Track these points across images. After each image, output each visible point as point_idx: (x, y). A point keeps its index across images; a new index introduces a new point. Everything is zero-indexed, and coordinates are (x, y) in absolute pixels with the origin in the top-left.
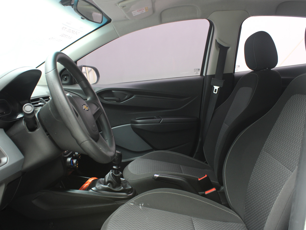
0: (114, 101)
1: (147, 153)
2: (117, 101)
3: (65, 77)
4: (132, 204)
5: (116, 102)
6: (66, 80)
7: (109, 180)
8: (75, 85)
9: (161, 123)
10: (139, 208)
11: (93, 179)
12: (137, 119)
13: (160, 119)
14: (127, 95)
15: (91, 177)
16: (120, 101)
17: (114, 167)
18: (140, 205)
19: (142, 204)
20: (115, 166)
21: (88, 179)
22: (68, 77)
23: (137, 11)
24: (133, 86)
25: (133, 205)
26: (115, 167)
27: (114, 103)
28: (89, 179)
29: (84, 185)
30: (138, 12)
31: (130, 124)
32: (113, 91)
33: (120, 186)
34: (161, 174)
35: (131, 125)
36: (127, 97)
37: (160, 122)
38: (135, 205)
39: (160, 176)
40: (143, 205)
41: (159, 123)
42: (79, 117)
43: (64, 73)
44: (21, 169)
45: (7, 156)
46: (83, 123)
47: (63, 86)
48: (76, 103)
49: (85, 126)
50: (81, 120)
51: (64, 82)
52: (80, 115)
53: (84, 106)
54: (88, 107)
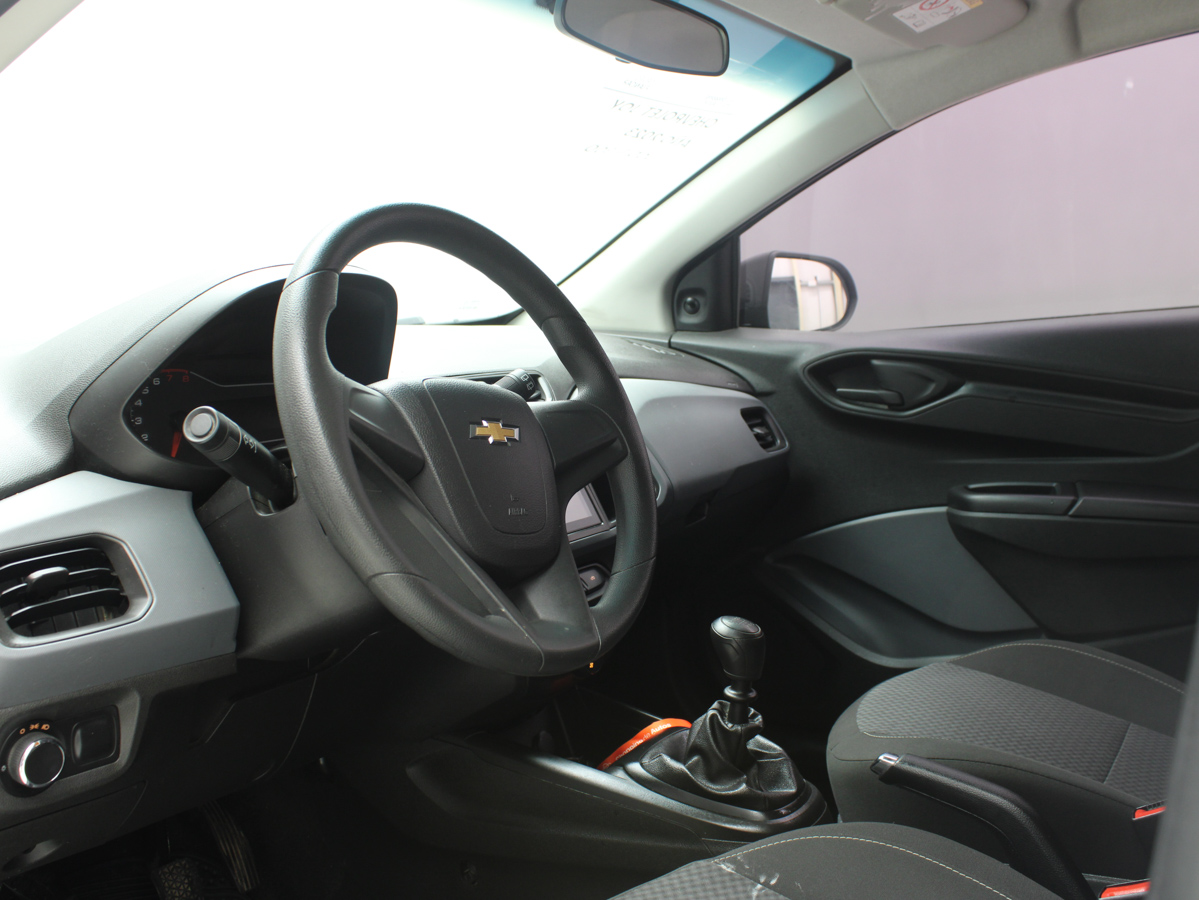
0: (881, 406)
1: (993, 645)
2: (892, 407)
3: (689, 299)
4: (727, 868)
5: (886, 407)
6: (694, 309)
7: (700, 742)
8: (733, 330)
9: (1072, 516)
10: (745, 892)
11: (669, 726)
12: (972, 486)
13: (1071, 498)
14: (930, 380)
15: (664, 716)
16: (903, 403)
17: (729, 692)
18: (762, 880)
19: (770, 877)
20: (733, 688)
21: (650, 721)
22: (701, 300)
23: (921, 8)
24: (962, 342)
25: (731, 874)
26: (733, 692)
27: (881, 411)
28: (657, 720)
29: (630, 742)
30: (922, 12)
31: (943, 509)
32: (876, 362)
33: (740, 776)
34: (909, 758)
35: (948, 514)
36: (931, 389)
37: (1071, 513)
38: (738, 876)
39: (906, 767)
40: (773, 882)
41: (1065, 513)
42: (430, 470)
43: (687, 283)
44: (231, 647)
45: (152, 595)
46: (445, 495)
47: (678, 333)
48: (436, 413)
49: (454, 509)
50: (435, 482)
51: (687, 319)
52: (434, 463)
53: (485, 423)
54: (516, 431)
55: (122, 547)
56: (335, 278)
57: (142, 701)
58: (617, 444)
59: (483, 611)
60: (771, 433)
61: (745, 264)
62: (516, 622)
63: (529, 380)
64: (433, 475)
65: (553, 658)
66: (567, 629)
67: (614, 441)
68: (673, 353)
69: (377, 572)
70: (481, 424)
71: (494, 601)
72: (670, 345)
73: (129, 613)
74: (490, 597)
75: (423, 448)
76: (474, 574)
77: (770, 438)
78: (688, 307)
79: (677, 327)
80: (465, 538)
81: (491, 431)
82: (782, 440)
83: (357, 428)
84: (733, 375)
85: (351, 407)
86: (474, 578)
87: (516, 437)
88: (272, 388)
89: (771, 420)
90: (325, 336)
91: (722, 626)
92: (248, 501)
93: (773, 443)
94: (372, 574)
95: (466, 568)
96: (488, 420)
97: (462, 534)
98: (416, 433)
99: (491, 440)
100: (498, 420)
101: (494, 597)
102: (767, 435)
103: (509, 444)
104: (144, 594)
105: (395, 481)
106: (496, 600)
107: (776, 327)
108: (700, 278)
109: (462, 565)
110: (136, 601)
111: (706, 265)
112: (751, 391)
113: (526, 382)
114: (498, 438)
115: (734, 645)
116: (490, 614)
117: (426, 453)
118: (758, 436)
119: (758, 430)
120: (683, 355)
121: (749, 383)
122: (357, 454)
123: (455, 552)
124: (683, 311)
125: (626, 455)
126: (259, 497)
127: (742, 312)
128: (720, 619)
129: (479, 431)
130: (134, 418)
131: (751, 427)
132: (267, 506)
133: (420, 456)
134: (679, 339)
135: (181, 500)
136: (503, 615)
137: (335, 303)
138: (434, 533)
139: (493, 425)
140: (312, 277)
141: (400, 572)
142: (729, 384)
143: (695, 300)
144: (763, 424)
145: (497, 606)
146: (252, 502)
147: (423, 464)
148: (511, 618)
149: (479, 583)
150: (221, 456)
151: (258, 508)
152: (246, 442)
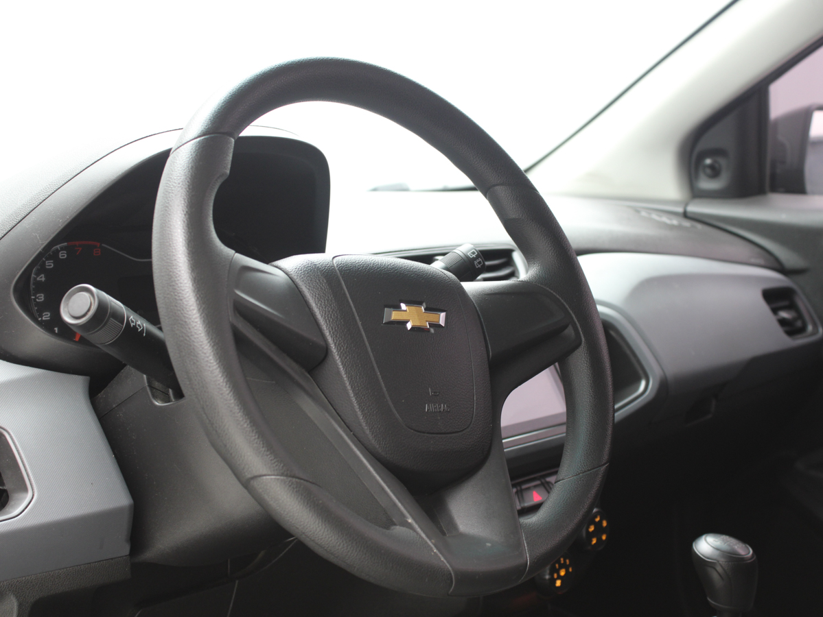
3: (708, 161)
6: (715, 172)
8: (762, 197)
22: (722, 162)
42: (334, 359)
43: (706, 143)
44: (125, 550)
45: (33, 490)
46: (349, 388)
47: (697, 201)
48: (345, 294)
49: (359, 404)
50: (338, 373)
51: (706, 184)
52: (338, 350)
53: (403, 306)
54: (443, 315)
55: (4, 436)
56: (230, 143)
57: (20, 606)
58: (569, 331)
59: (387, 521)
60: (800, 316)
61: (777, 121)
62: (423, 535)
63: (478, 256)
64: (337, 364)
65: (466, 578)
66: (489, 544)
67: (565, 327)
68: (687, 223)
69: (256, 474)
70: (398, 308)
71: (399, 509)
72: (685, 215)
73: (7, 509)
74: (395, 505)
75: (327, 333)
76: (378, 478)
77: (799, 324)
78: (708, 171)
79: (697, 194)
80: (370, 437)
81: (410, 316)
82: (815, 326)
83: (243, 310)
84: (757, 250)
85: (238, 287)
86: (377, 482)
87: (442, 322)
88: (150, 265)
89: (802, 302)
90: (211, 208)
91: (707, 546)
92: (144, 389)
93: (802, 330)
94: (249, 476)
95: (369, 471)
96: (408, 303)
97: (368, 432)
98: (319, 316)
99: (409, 326)
100: (420, 303)
101: (399, 505)
102: (795, 320)
103: (432, 330)
104: (26, 490)
105: (289, 370)
106: (402, 508)
107: (814, 193)
108: (723, 137)
109: (366, 467)
110: (14, 496)
111: (729, 122)
112: (780, 268)
113: (474, 259)
114: (418, 324)
115: (719, 569)
116: (395, 524)
117: (330, 340)
118: (783, 322)
119: (784, 314)
120: (699, 226)
121: (777, 260)
122: (240, 340)
123: (358, 453)
124: (702, 176)
125: (580, 344)
126: (157, 384)
127: (773, 176)
128: (704, 537)
129: (395, 316)
130: (35, 295)
131: (775, 311)
132: (167, 394)
133: (322, 343)
134: (697, 208)
135: (76, 385)
136: (409, 526)
137: (228, 172)
138: (336, 431)
139: (413, 308)
140: (199, 142)
141: (282, 475)
142: (753, 261)
143: (715, 162)
144: (792, 306)
145: (404, 516)
146: (148, 389)
147: (326, 351)
148: (419, 530)
149: (383, 489)
150: (104, 338)
151: (155, 397)
152: (132, 324)
